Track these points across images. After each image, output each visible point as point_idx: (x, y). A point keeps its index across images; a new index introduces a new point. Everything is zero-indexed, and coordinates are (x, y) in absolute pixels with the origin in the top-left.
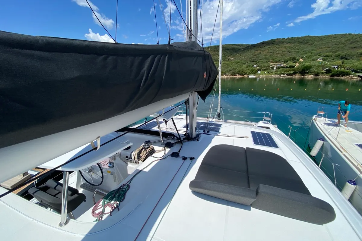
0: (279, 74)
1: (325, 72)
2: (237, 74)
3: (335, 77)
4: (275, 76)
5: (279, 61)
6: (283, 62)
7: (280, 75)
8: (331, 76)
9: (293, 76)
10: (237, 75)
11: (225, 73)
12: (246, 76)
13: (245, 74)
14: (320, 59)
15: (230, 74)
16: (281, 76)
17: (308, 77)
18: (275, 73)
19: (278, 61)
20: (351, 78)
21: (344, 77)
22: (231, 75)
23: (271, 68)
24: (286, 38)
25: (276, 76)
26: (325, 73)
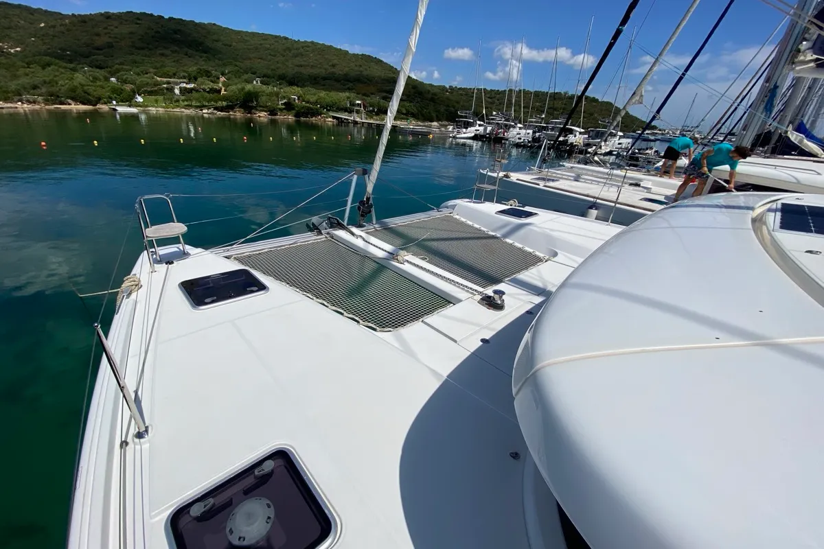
0: (197, 107)
1: (284, 107)
2: (70, 101)
3: (302, 119)
4: (188, 111)
5: (175, 74)
6: (184, 77)
7: (202, 110)
8: (295, 116)
9: (231, 113)
10: (70, 104)
11: (20, 95)
12: (104, 108)
13: (98, 100)
14: (257, 82)
15: (40, 99)
16: (204, 111)
17: (259, 116)
18: (186, 103)
19: (170, 74)
20: (325, 121)
21: (314, 118)
22: (47, 102)
23: (167, 89)
24: (166, 17)
25: (191, 110)
26: (284, 109)
